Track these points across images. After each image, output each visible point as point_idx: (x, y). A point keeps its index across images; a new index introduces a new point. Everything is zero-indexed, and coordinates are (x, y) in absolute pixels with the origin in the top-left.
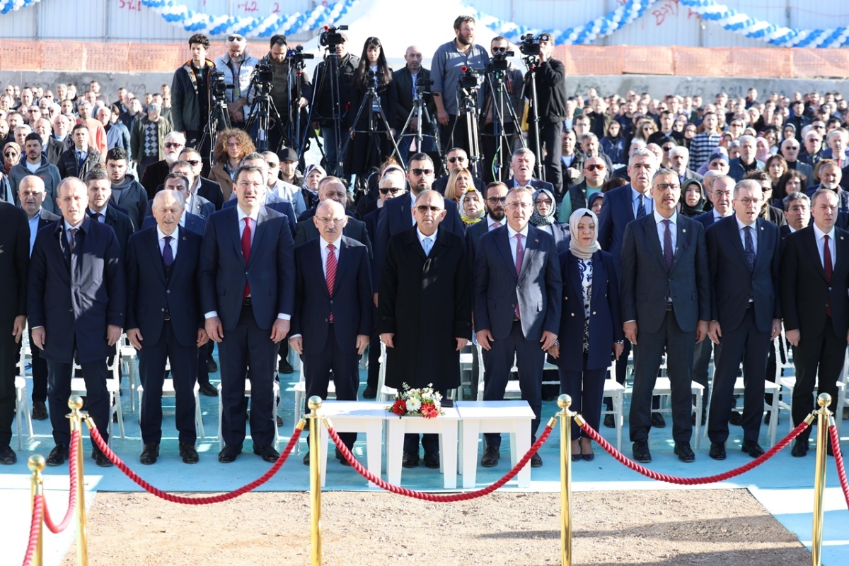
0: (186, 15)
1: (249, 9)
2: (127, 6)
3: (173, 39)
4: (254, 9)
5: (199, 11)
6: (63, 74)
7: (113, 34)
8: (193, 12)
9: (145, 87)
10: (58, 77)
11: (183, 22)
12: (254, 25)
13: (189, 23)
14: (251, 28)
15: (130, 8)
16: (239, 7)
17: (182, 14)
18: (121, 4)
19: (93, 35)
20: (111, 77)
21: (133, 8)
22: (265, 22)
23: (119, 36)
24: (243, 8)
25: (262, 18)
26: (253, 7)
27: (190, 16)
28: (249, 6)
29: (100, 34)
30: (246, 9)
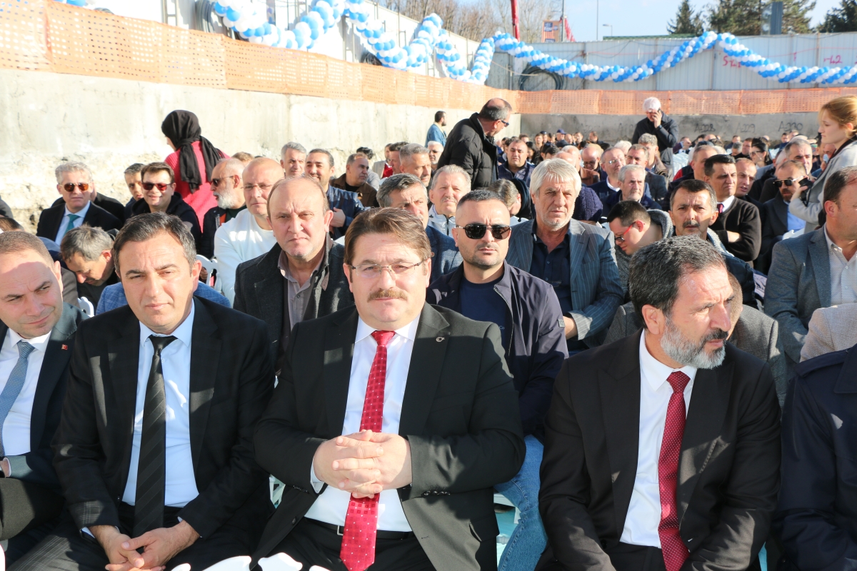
0: (780, 70)
1: (834, 62)
2: (729, 64)
3: (767, 89)
4: (838, 62)
5: (790, 65)
6: (687, 117)
7: (717, 87)
8: (786, 67)
9: (754, 127)
10: (682, 119)
11: (778, 76)
12: (841, 73)
13: (782, 76)
14: (839, 76)
15: (732, 65)
16: (825, 60)
17: (777, 69)
18: (724, 63)
19: (701, 88)
20: (726, 119)
21: (734, 65)
22: (851, 70)
23: (722, 88)
24: (828, 61)
25: (849, 67)
26: (837, 60)
27: (783, 70)
28: (834, 59)
29: (706, 88)
30: (831, 62)
